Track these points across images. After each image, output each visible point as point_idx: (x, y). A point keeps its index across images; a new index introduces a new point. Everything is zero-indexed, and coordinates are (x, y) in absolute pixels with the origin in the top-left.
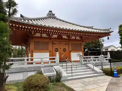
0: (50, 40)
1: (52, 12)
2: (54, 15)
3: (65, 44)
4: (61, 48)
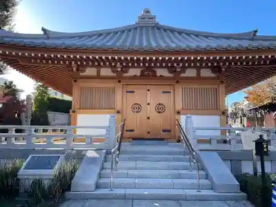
0: (119, 82)
2: (153, 17)
3: (164, 92)
4: (149, 104)
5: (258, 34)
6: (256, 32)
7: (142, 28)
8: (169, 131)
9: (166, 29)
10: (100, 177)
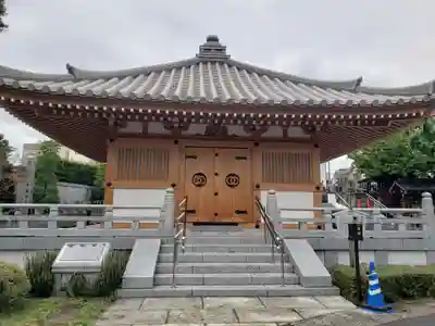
0: (176, 142)
1: (217, 40)
2: (222, 49)
3: (239, 158)
4: (216, 174)
5: (362, 85)
6: (360, 81)
7: (205, 63)
8: (245, 212)
9: (240, 67)
10: (156, 273)
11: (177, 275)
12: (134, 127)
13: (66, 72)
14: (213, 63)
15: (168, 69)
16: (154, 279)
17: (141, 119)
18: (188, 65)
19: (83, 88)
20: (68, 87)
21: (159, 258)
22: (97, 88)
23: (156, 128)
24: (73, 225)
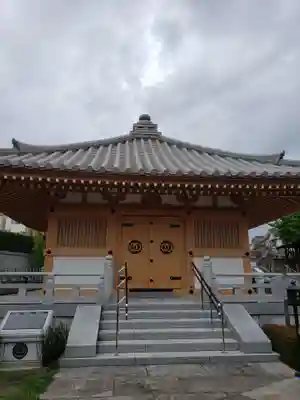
0: (113, 211)
1: (149, 119)
2: (154, 127)
3: (172, 226)
4: (152, 242)
5: (285, 158)
6: (282, 155)
7: (139, 139)
8: (179, 278)
9: (171, 143)
10: (99, 339)
11: (120, 342)
12: (73, 197)
13: (11, 146)
14: (146, 139)
15: (105, 144)
16: (97, 346)
17: (82, 191)
18: (123, 140)
19: (28, 160)
20: (14, 160)
21: (100, 325)
22: (41, 161)
23: (95, 198)
24: (15, 292)
